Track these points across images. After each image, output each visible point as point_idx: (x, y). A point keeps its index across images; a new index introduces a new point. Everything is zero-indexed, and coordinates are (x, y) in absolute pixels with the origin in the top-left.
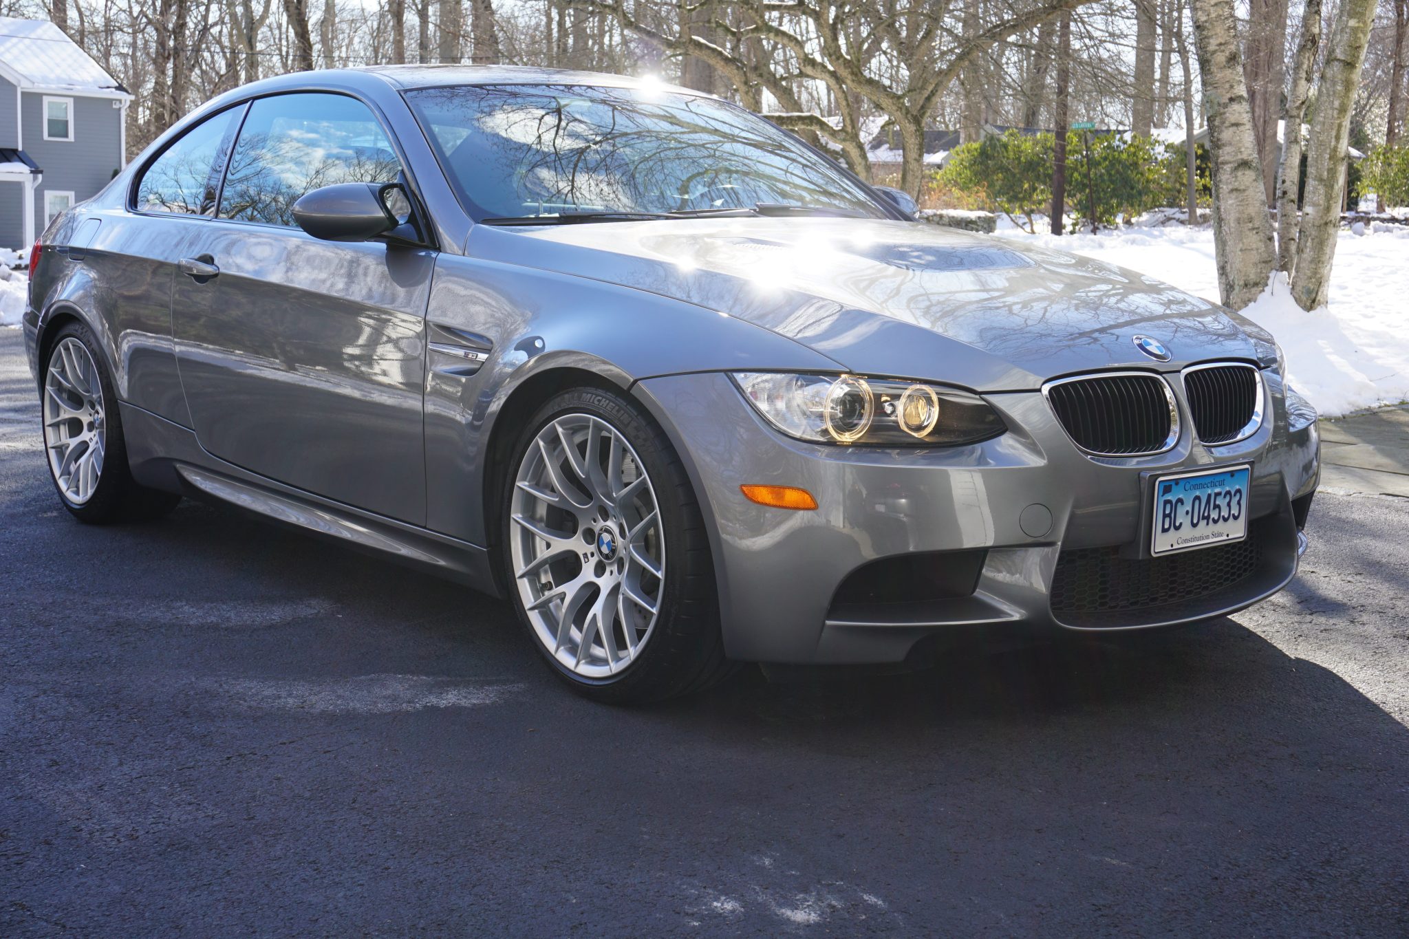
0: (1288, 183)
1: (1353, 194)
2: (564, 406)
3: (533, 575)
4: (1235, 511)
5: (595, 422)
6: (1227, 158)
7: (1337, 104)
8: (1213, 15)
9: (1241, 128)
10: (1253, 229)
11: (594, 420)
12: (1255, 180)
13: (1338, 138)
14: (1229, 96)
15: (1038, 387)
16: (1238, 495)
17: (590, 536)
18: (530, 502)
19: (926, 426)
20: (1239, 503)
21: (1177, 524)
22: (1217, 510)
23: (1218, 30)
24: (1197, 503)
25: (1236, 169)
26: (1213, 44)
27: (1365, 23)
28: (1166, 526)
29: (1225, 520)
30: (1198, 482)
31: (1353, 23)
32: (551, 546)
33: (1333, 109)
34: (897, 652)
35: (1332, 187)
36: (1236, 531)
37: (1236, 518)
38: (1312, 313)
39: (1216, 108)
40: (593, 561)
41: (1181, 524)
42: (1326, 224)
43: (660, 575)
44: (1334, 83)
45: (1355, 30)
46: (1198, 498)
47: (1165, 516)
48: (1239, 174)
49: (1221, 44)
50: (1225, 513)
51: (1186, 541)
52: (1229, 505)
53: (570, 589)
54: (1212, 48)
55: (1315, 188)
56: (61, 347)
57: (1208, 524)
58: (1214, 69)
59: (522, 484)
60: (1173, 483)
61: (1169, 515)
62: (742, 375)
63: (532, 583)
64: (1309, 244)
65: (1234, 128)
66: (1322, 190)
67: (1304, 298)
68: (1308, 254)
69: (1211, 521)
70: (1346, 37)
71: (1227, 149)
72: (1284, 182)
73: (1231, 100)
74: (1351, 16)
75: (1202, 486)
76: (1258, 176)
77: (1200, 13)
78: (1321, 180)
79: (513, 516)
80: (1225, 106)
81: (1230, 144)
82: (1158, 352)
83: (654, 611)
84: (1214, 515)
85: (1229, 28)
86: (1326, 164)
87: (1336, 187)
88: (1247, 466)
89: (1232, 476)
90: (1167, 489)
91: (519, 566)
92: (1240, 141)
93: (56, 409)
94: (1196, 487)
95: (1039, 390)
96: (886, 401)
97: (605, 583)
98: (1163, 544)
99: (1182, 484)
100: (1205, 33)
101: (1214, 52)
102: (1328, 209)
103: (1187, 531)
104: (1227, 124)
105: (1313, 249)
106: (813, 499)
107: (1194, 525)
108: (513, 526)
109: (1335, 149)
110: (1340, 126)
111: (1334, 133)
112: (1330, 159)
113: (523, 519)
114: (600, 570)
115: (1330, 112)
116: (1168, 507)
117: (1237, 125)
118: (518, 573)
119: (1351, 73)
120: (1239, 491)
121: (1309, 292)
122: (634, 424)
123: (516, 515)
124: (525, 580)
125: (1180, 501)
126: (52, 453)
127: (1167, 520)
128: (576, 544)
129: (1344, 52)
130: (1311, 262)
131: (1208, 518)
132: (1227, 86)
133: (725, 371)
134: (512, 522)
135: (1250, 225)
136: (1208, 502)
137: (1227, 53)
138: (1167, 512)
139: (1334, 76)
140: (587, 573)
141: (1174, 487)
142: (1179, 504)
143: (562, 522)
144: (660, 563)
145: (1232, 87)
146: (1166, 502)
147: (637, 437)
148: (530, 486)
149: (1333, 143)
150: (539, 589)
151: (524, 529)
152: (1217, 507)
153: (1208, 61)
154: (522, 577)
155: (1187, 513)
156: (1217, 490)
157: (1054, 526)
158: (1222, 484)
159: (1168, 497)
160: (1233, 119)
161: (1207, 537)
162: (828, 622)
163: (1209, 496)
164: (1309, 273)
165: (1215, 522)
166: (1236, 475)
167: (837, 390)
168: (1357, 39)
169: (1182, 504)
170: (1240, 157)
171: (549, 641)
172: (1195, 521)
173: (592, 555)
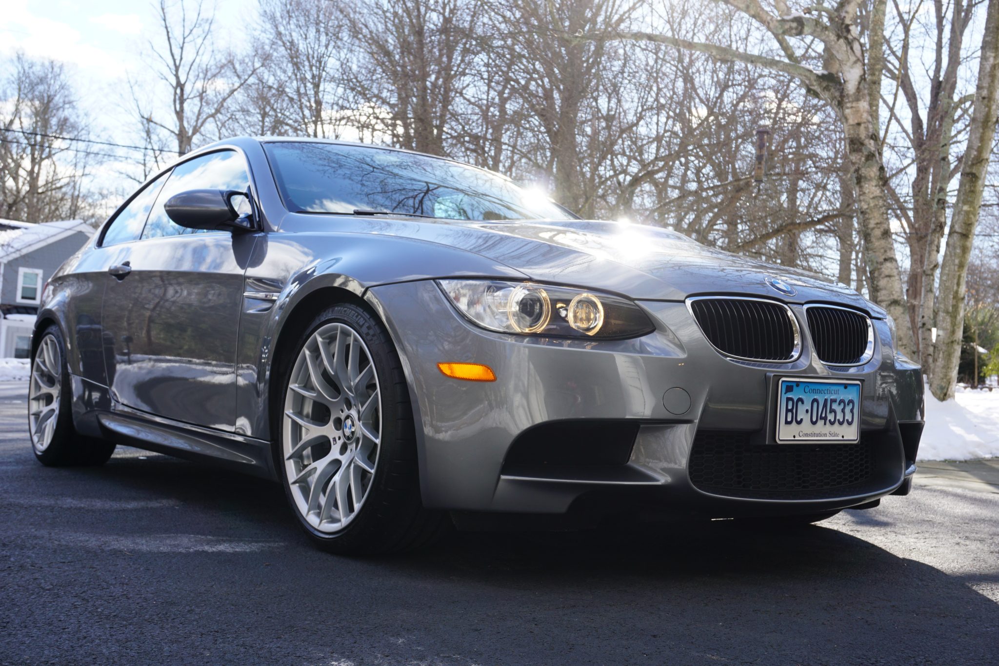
0: (926, 318)
1: (982, 374)
2: (323, 319)
3: (298, 456)
4: (848, 417)
5: (342, 328)
6: (883, 298)
7: (957, 261)
8: (872, 205)
9: (893, 279)
10: (902, 345)
11: (342, 327)
12: (903, 313)
13: (958, 284)
14: (883, 257)
15: (683, 299)
16: (851, 405)
17: (339, 424)
18: (300, 400)
19: (593, 328)
20: (852, 411)
21: (799, 419)
22: (833, 414)
23: (876, 214)
24: (815, 404)
25: (890, 305)
26: (872, 224)
27: (974, 208)
28: (789, 419)
29: (841, 423)
30: (817, 387)
31: (966, 208)
32: (311, 432)
33: (955, 265)
34: (560, 504)
35: (955, 317)
36: (850, 434)
37: (850, 423)
38: (944, 402)
39: (875, 264)
40: (340, 443)
41: (802, 420)
42: (952, 342)
43: (378, 441)
44: (955, 248)
45: (967, 213)
46: (815, 400)
47: (787, 411)
48: (892, 308)
49: (877, 224)
50: (840, 417)
51: (806, 435)
52: (843, 411)
53: (321, 465)
54: (871, 226)
55: (944, 318)
56: (43, 343)
57: (825, 424)
58: (873, 239)
59: (293, 386)
60: (794, 385)
61: (791, 410)
62: (447, 281)
63: (296, 463)
64: (941, 355)
65: (888, 279)
66: (948, 319)
67: (939, 392)
68: (940, 362)
69: (828, 422)
70: (961, 217)
71: (883, 292)
72: (923, 317)
73: (885, 260)
74: (964, 203)
75: (820, 392)
76: (905, 310)
77: (863, 203)
78: (947, 312)
79: (286, 412)
80: (881, 264)
81: (885, 289)
82: (785, 289)
83: (373, 471)
84: (831, 417)
85: (883, 213)
86: (951, 302)
87: (958, 318)
88: (858, 382)
89: (846, 388)
90: (789, 389)
91: (288, 449)
92: (892, 287)
93: (38, 387)
94: (814, 391)
95: (684, 302)
96: (562, 307)
97: (344, 459)
98: (786, 434)
99: (802, 386)
100: (867, 216)
101: (873, 229)
102: (953, 332)
103: (806, 426)
104: (883, 275)
105: (944, 359)
106: (494, 374)
107: (814, 423)
108: (286, 419)
109: (957, 292)
110: (960, 277)
111: (955, 281)
112: (954, 298)
113: (294, 414)
114: (344, 449)
115: (952, 267)
116: (790, 403)
117: (889, 276)
118: (286, 455)
119: (966, 241)
120: (851, 401)
121: (942, 388)
122: (367, 325)
123: (288, 411)
124: (292, 461)
125: (801, 400)
126: (32, 418)
127: (790, 415)
128: (329, 430)
129: (961, 227)
130: (943, 368)
131: (825, 419)
132: (882, 251)
133: (434, 279)
134: (285, 416)
135: (900, 343)
136: (825, 405)
137: (882, 230)
138: (790, 407)
139: (954, 243)
140: (334, 453)
141: (795, 388)
142: (800, 403)
143: (321, 415)
144: (378, 432)
145: (885, 251)
146: (788, 399)
147: (368, 334)
148: (299, 387)
149: (955, 288)
150: (301, 466)
151: (294, 423)
152: (833, 411)
153: (869, 235)
154: (289, 458)
155: (807, 411)
156: (833, 397)
157: (692, 407)
158: (837, 392)
159: (790, 395)
160: (887, 272)
161: (825, 435)
162: (503, 477)
163: (826, 400)
164: (941, 375)
165: (832, 423)
166: (849, 388)
167: (518, 293)
168: (969, 218)
169: (803, 403)
170: (892, 297)
171: (302, 505)
172: (814, 419)
173: (339, 438)
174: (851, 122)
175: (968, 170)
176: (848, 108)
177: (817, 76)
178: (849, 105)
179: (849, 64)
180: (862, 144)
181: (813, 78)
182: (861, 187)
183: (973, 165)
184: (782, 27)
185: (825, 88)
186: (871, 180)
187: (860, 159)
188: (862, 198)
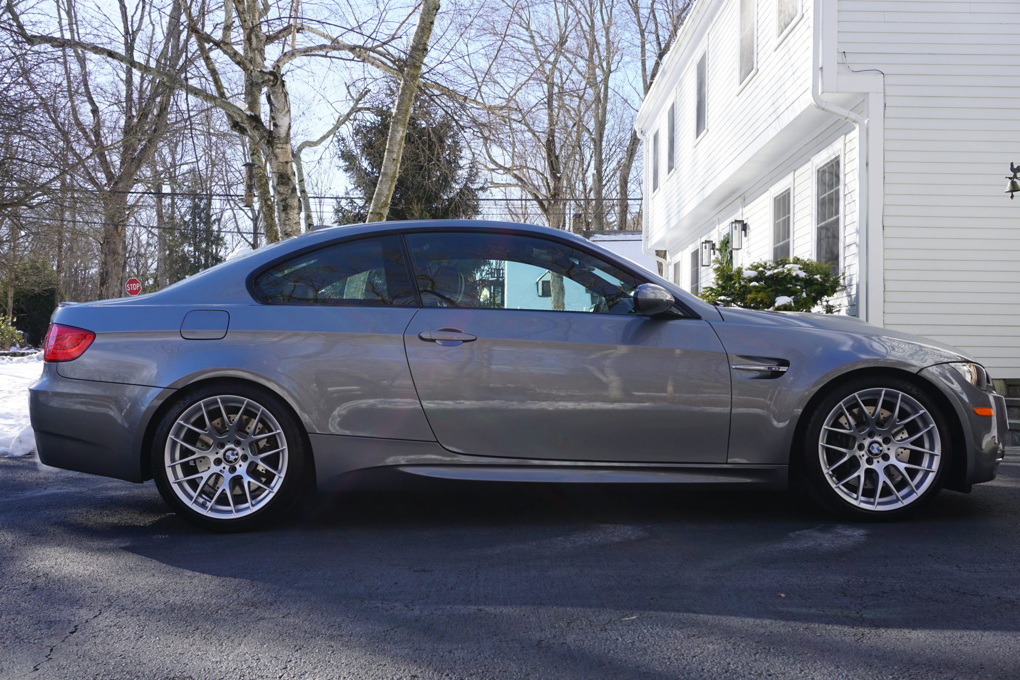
174: (281, 159)
175: (378, 211)
176: (278, 148)
177: (247, 115)
178: (279, 146)
179: (283, 113)
180: (289, 179)
181: (244, 117)
182: (287, 214)
183: (382, 207)
184: (263, 78)
185: (254, 127)
186: (294, 209)
187: (287, 191)
188: (287, 222)
